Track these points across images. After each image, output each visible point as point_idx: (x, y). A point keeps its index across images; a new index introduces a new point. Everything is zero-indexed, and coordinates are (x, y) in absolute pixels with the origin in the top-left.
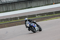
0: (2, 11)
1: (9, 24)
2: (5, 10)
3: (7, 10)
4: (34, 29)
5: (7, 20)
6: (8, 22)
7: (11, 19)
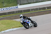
0: (33, 2)
1: (38, 13)
2: (35, 1)
3: (36, 1)
4: (27, 25)
5: (37, 9)
6: (37, 11)
7: (40, 9)
